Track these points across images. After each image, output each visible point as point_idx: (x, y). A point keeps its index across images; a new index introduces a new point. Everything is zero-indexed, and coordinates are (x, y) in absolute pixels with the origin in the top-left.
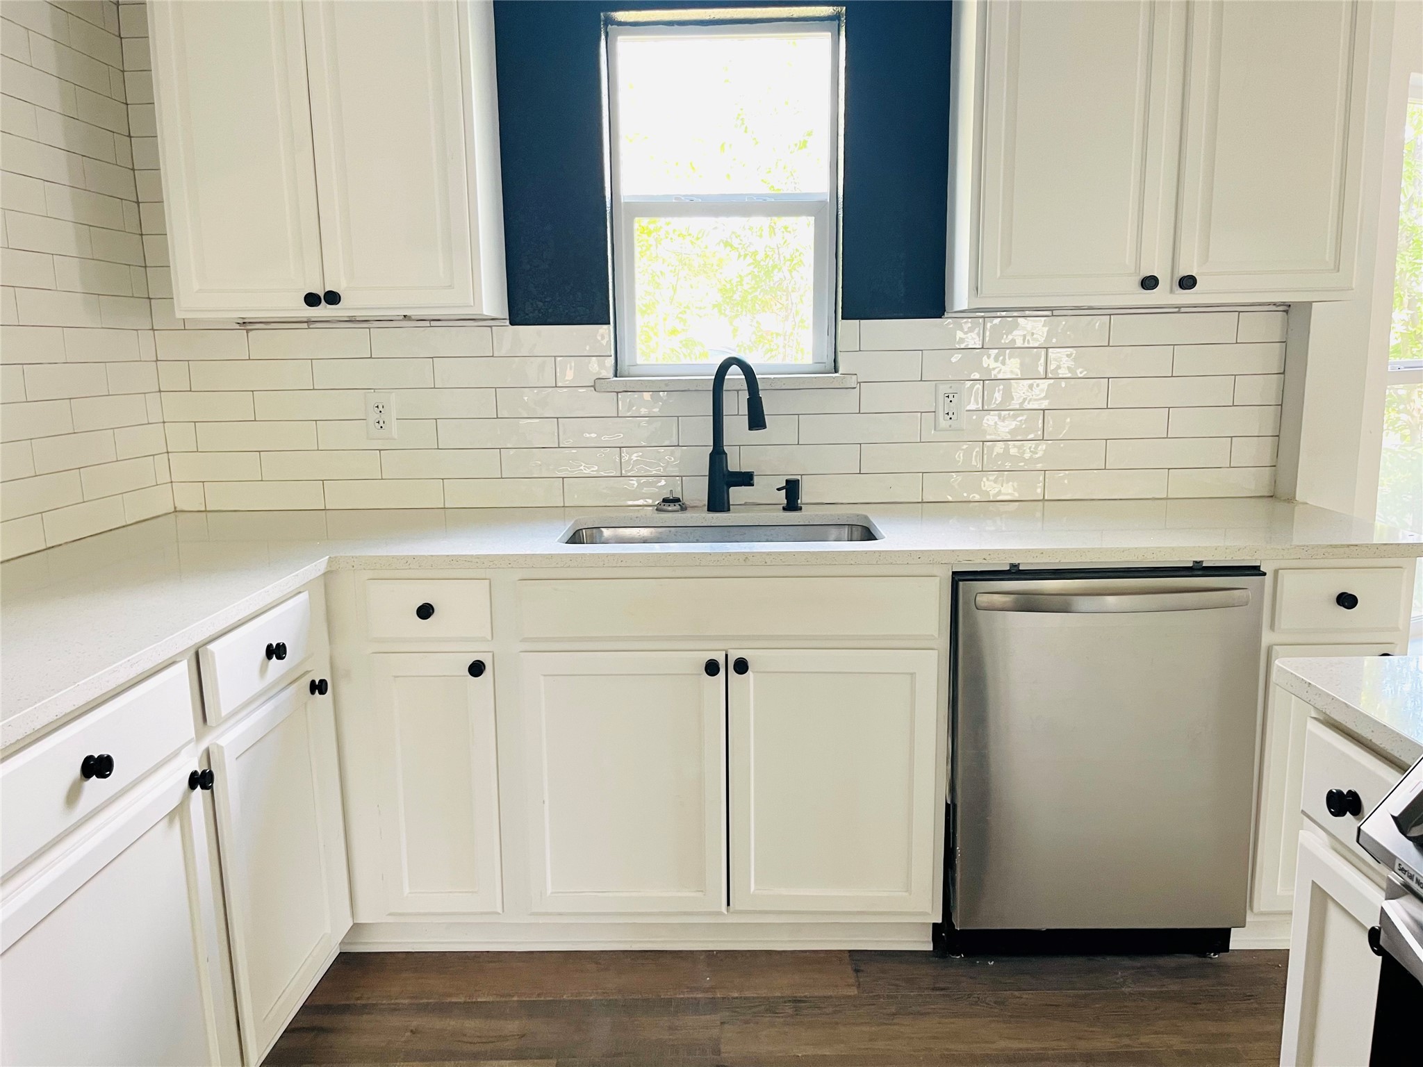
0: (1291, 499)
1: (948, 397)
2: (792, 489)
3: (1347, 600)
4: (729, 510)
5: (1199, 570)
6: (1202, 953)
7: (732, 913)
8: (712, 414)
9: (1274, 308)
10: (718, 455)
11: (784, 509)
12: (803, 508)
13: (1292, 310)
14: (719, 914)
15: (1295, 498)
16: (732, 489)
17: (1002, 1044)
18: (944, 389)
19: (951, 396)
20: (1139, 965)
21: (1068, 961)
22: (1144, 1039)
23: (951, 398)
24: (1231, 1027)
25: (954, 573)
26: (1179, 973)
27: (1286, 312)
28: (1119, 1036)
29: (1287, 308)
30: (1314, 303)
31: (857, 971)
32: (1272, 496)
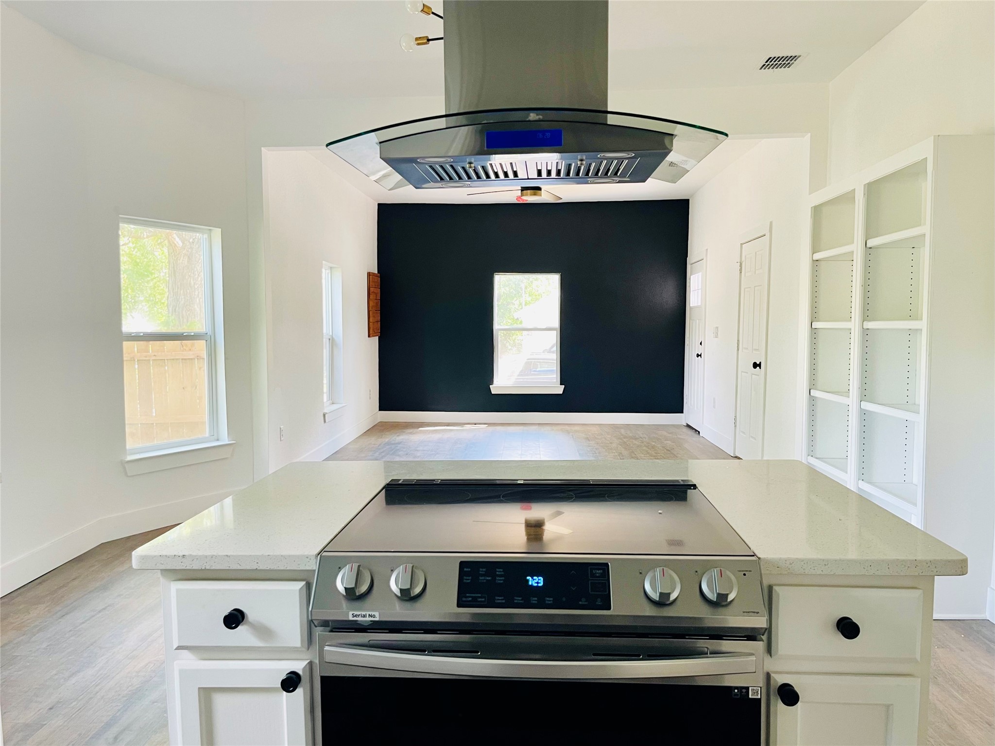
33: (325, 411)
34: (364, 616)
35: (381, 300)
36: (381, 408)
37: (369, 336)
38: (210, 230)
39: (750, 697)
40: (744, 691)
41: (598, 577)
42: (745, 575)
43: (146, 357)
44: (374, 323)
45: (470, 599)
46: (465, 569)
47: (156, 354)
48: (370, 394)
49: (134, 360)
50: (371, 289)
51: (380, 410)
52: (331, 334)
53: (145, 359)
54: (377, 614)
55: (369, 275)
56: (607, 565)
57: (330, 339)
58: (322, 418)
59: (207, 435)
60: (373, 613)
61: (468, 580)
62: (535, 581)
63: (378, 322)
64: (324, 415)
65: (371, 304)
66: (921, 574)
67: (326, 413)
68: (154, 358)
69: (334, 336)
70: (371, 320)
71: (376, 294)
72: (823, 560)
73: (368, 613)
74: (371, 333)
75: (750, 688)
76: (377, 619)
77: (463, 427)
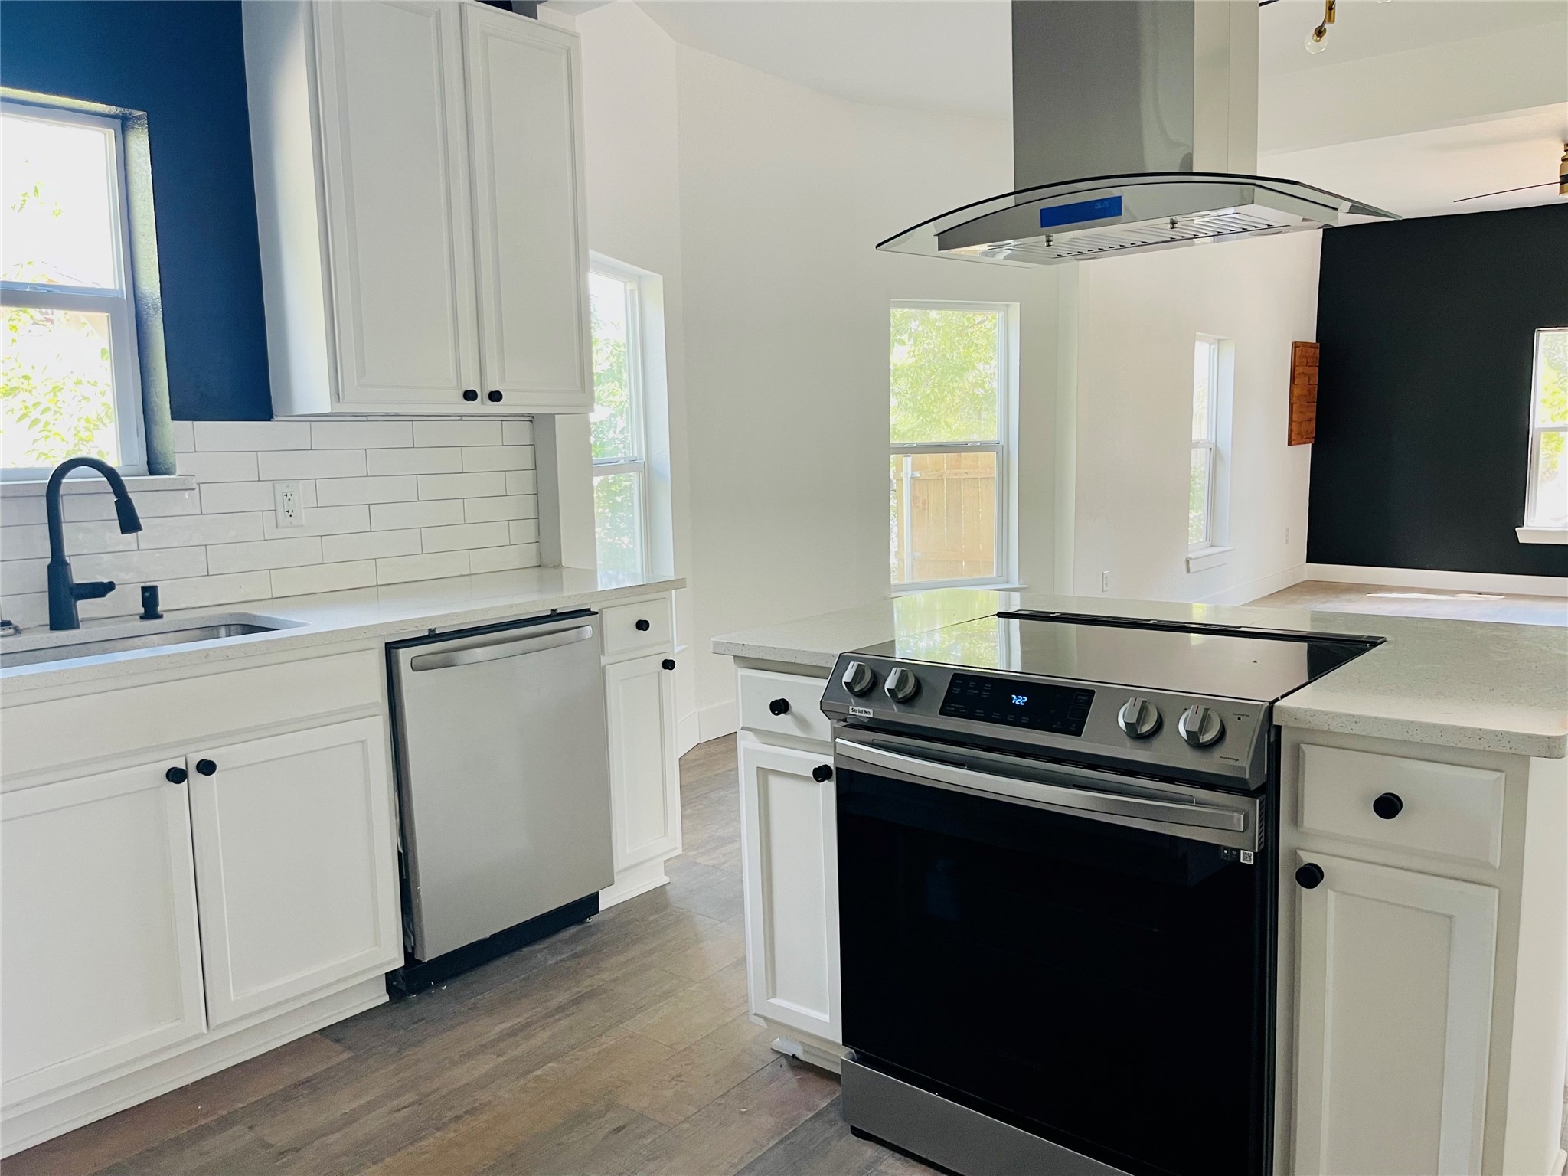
0: (558, 566)
1: (286, 495)
2: (150, 597)
3: (642, 625)
4: (78, 627)
5: (555, 616)
6: (581, 921)
7: (213, 1030)
8: (47, 522)
9: (523, 418)
10: (58, 567)
11: (142, 618)
12: (164, 615)
13: (536, 420)
14: (202, 1034)
15: (561, 564)
16: (79, 603)
17: (498, 1029)
18: (281, 488)
19: (289, 494)
20: (546, 945)
21: (498, 963)
22: (586, 983)
23: (289, 497)
24: (630, 955)
25: (386, 644)
26: (573, 940)
27: (531, 421)
28: (569, 989)
29: (532, 418)
30: (556, 416)
31: (338, 1041)
32: (540, 566)
33: (1190, 556)
34: (861, 712)
35: (1319, 384)
36: (1310, 559)
37: (1290, 444)
38: (1007, 305)
39: (1242, 861)
40: (1235, 853)
41: (1081, 703)
42: (1239, 719)
43: (955, 475)
44: (1301, 423)
45: (953, 709)
46: (958, 681)
47: (967, 471)
48: (1287, 536)
49: (943, 479)
50: (1297, 368)
51: (1307, 562)
52: (1214, 441)
53: (954, 477)
54: (871, 711)
55: (1296, 347)
56: (1093, 692)
57: (1211, 449)
58: (1184, 565)
59: (994, 575)
60: (868, 710)
61: (956, 691)
62: (1020, 700)
63: (1309, 420)
64: (1188, 562)
65: (1296, 392)
66: (1487, 749)
67: (1191, 559)
68: (965, 476)
69: (1218, 445)
70: (1295, 418)
71: (1309, 377)
72: (1354, 716)
73: (864, 709)
74: (1293, 438)
75: (1242, 851)
76: (871, 716)
77: (1454, 596)
